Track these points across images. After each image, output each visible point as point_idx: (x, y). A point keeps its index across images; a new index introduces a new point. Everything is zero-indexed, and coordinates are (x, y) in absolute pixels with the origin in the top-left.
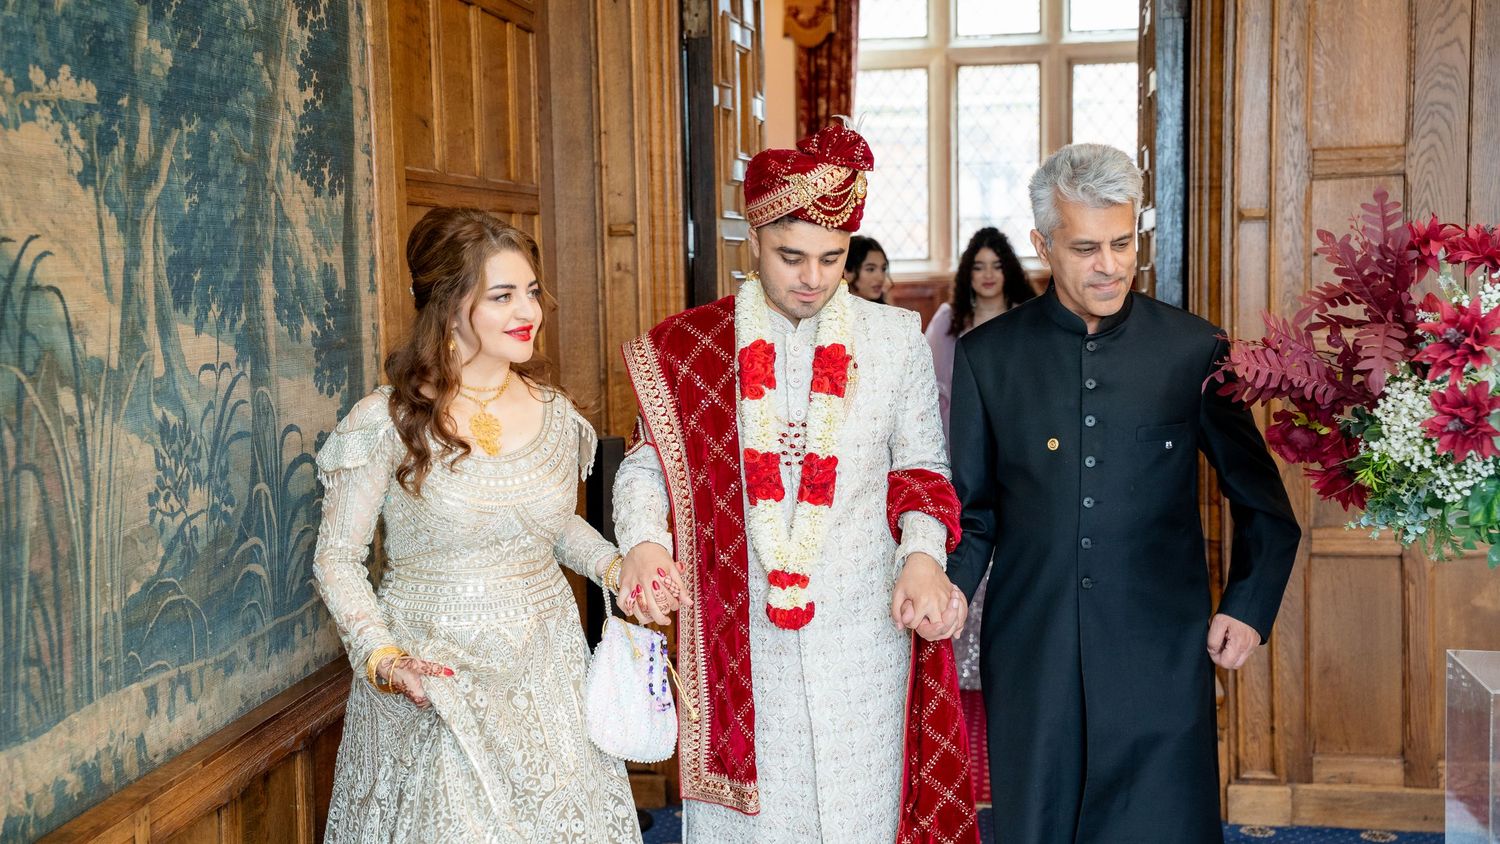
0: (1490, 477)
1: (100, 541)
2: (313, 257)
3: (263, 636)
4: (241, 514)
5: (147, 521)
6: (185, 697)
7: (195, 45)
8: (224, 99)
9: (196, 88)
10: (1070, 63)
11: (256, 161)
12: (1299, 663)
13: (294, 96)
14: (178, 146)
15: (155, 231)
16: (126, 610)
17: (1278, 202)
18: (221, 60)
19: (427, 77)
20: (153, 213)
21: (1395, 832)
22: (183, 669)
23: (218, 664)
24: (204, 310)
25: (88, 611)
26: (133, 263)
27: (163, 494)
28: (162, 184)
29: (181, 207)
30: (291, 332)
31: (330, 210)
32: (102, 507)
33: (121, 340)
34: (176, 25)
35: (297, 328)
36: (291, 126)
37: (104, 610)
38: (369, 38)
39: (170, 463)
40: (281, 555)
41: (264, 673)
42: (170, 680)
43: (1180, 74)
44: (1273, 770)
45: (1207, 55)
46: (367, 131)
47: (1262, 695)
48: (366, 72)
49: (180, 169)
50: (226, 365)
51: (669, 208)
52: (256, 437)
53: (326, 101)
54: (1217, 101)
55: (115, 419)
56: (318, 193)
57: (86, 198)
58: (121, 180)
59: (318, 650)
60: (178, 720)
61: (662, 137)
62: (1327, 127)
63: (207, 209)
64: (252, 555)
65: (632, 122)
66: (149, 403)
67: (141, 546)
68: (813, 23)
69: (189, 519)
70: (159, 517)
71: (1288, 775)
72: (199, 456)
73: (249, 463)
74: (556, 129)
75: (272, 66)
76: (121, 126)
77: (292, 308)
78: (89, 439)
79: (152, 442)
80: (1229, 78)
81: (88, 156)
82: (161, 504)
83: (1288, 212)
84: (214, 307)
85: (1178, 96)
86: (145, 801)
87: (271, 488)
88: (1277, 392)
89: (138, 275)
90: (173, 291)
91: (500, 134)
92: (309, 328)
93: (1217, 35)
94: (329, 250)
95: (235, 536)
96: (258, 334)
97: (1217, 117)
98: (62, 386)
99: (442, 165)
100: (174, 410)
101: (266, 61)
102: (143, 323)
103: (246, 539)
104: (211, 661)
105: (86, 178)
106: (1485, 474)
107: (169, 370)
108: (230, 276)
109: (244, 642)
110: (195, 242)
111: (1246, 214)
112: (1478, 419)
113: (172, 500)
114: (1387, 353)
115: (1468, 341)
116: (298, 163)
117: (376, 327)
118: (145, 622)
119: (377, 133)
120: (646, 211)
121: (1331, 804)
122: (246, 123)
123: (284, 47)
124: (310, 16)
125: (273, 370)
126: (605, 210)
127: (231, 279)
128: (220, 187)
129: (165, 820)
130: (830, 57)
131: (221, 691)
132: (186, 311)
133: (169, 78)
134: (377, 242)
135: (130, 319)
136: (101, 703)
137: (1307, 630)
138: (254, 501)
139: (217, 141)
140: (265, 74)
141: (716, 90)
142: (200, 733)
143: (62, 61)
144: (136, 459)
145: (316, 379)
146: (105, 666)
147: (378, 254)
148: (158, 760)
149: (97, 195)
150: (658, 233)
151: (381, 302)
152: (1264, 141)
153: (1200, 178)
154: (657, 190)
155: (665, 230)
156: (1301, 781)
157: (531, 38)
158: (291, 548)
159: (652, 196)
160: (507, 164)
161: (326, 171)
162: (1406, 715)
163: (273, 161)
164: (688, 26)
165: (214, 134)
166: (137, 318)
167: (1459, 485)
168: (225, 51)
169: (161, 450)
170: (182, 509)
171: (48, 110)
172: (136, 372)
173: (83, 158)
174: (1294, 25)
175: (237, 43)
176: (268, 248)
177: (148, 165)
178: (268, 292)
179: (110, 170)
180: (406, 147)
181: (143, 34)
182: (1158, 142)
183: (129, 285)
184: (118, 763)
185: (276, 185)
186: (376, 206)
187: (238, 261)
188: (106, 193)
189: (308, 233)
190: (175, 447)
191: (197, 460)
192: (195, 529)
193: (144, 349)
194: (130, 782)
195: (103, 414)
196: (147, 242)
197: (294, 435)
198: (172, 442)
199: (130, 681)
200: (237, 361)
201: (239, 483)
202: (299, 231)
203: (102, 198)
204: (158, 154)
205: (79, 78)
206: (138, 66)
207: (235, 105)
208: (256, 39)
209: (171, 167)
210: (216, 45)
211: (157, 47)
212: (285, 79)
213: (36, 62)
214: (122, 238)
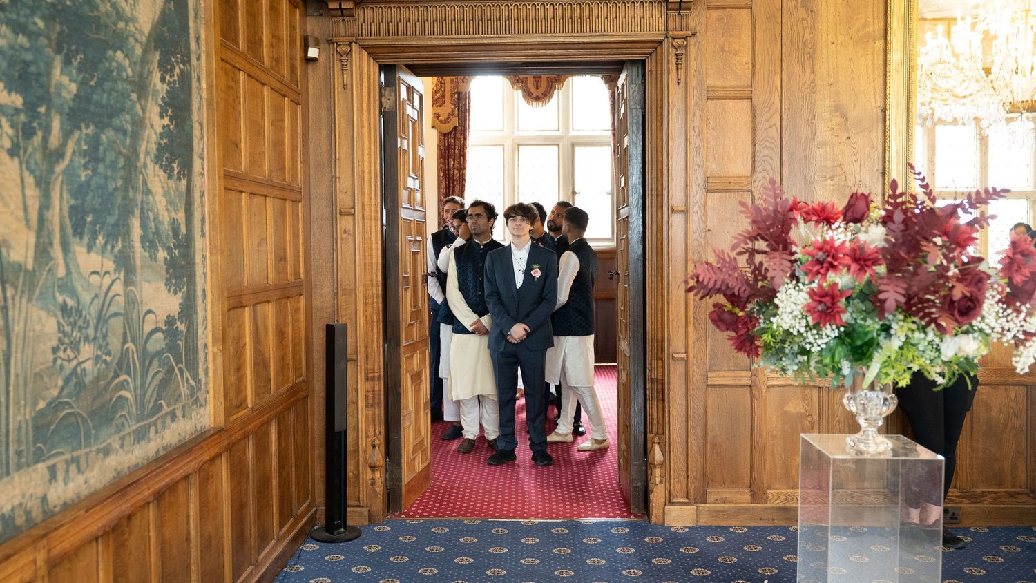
0: (836, 337)
1: (17, 376)
2: (166, 214)
3: (129, 434)
4: (116, 361)
5: (51, 364)
6: (76, 471)
7: (92, 83)
8: (111, 117)
9: (92, 108)
10: (573, 146)
11: (130, 154)
12: (701, 443)
13: (156, 122)
14: (79, 140)
15: (61, 189)
16: (35, 419)
17: (691, 202)
18: (110, 94)
19: (238, 120)
20: (60, 179)
21: (746, 527)
22: (75, 454)
23: (98, 451)
24: (94, 238)
25: (7, 418)
26: (45, 206)
27: (62, 348)
28: (67, 161)
29: (79, 177)
30: (150, 256)
31: (177, 189)
32: (19, 355)
33: (35, 253)
34: (79, 70)
35: (155, 253)
36: (154, 138)
37: (19, 418)
38: (204, 95)
39: (68, 329)
40: (142, 385)
41: (130, 455)
42: (66, 461)
43: (640, 137)
44: (688, 498)
45: (654, 127)
46: (201, 146)
47: (682, 458)
48: (200, 113)
49: (80, 154)
50: (107, 272)
51: (373, 201)
52: (127, 316)
53: (176, 126)
54: (660, 150)
55: (30, 300)
56: (170, 177)
57: (13, 165)
58: (38, 156)
59: (165, 442)
60: (71, 485)
61: (370, 162)
62: (714, 166)
63: (97, 180)
64: (122, 386)
65: (353, 154)
66: (54, 292)
67: (46, 379)
68: (446, 121)
69: (80, 364)
70: (59, 362)
71: (695, 499)
72: (88, 325)
73: (122, 331)
74: (311, 157)
75: (143, 102)
76: (40, 124)
77: (152, 242)
78: (10, 313)
79: (55, 316)
80: (666, 139)
81: (15, 139)
82: (61, 354)
83: (695, 209)
84: (100, 237)
85: (640, 148)
86: (44, 536)
87: (136, 346)
88: (719, 291)
89: (48, 214)
90: (73, 226)
91: (279, 156)
92: (162, 254)
93: (659, 118)
94: (176, 211)
95: (112, 374)
96: (129, 256)
97: (660, 159)
99: (246, 169)
100: (71, 297)
101: (139, 98)
102: (51, 244)
103: (119, 376)
104: (94, 449)
105: (13, 152)
106: (833, 336)
107: (69, 273)
108: (111, 220)
109: (116, 437)
110: (89, 198)
111: (675, 209)
112: (833, 304)
113: (69, 351)
114: (782, 267)
115: (829, 259)
116: (158, 159)
117: (204, 257)
118: (48, 426)
119: (208, 148)
120: (360, 201)
121: (716, 514)
122: (125, 132)
123: (151, 92)
124: (168, 78)
125: (139, 277)
126: (338, 199)
127: (112, 221)
128: (106, 167)
129: (58, 548)
130: (455, 139)
131: (101, 467)
132: (81, 238)
133: (74, 100)
134: (206, 209)
135: (42, 240)
136: (16, 476)
137: (705, 425)
138: (125, 355)
139: (105, 140)
140: (138, 106)
141: (399, 140)
142: (86, 492)
144: (44, 325)
145: (166, 284)
146: (19, 454)
147: (207, 216)
148: (57, 510)
149: (21, 163)
150: (367, 213)
151: (208, 243)
152: (683, 172)
153: (652, 190)
154: (366, 190)
155: (371, 212)
156: (701, 503)
157: (299, 108)
158: (148, 382)
159: (363, 194)
160: (284, 173)
161: (175, 165)
162: (752, 467)
163: (142, 156)
164: (384, 105)
165: (103, 137)
166: (47, 240)
167: (819, 342)
168: (112, 89)
169: (61, 321)
170: (76, 357)
172: (45, 273)
173: (12, 141)
174: (697, 114)
175: (120, 86)
176: (137, 205)
177: (58, 149)
178: (136, 231)
179: (30, 149)
180: (224, 156)
181: (57, 72)
182: (630, 172)
183: (42, 220)
184: (28, 513)
185: (143, 170)
186: (206, 188)
187: (117, 212)
188: (28, 163)
189: (163, 200)
190: (72, 320)
191: (87, 328)
192: (84, 370)
193: (51, 259)
194: (36, 524)
195: (21, 297)
196: (55, 195)
197: (151, 316)
198: (69, 316)
199: (37, 461)
200: (115, 270)
201: (115, 343)
202: (157, 198)
203: (24, 167)
204: (64, 144)
205: (10, 92)
206: (52, 90)
207: (118, 121)
208: (133, 85)
209: (74, 152)
210: (106, 85)
211: (66, 81)
212: (151, 110)
214: (37, 191)
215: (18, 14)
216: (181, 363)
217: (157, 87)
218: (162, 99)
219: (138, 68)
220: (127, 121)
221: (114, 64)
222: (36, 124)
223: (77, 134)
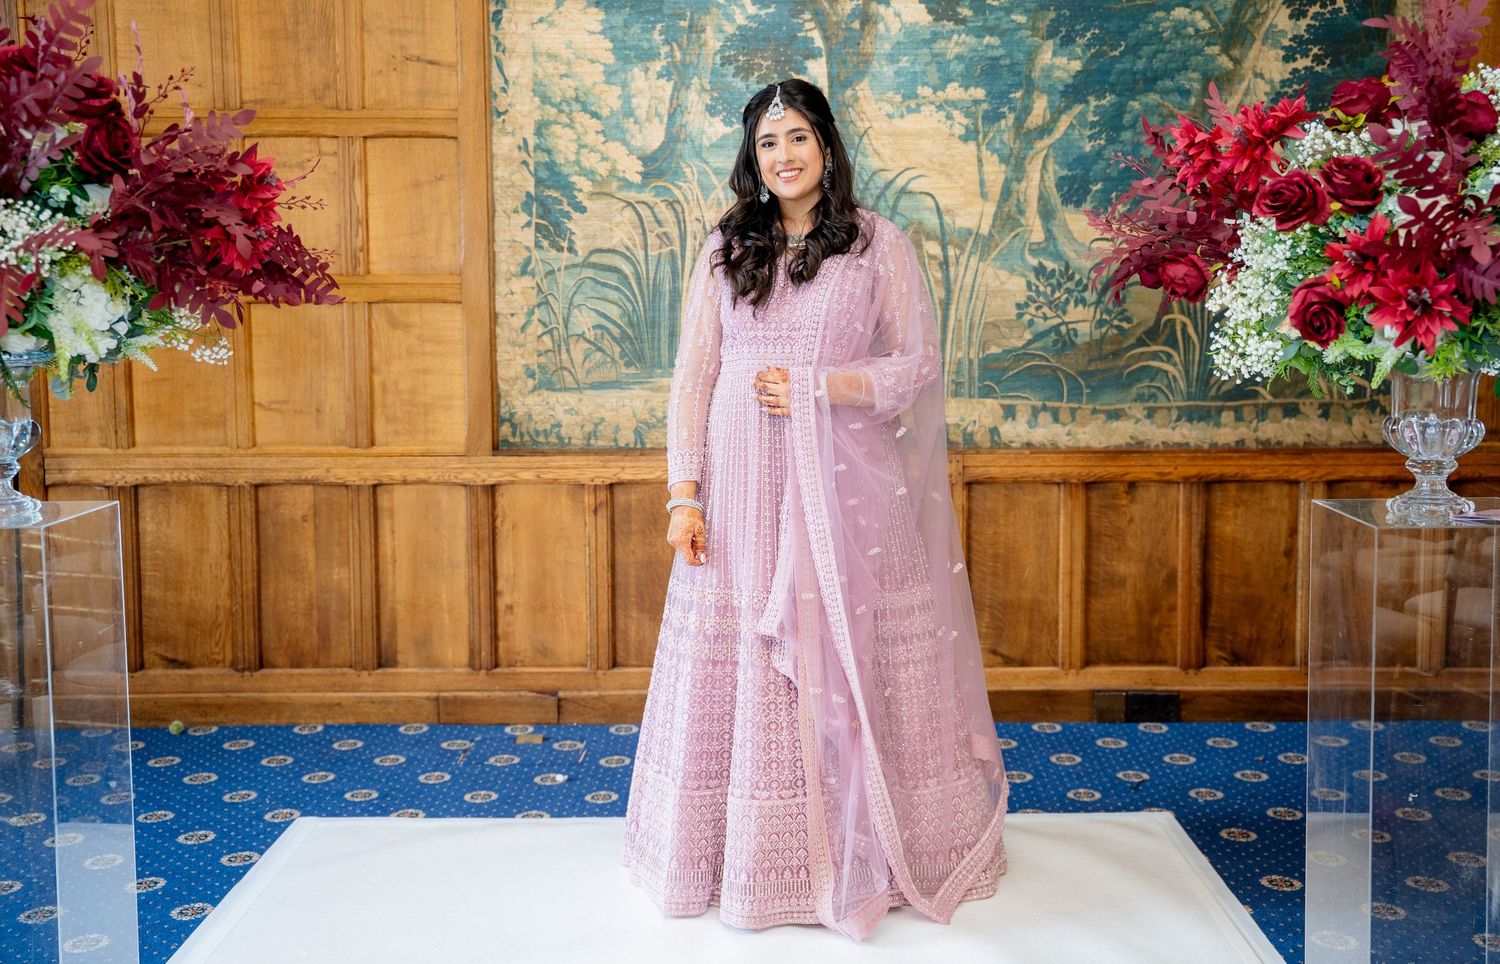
1: (959, 320)
3: (1168, 408)
4: (1143, 329)
5: (1013, 318)
6: (1051, 420)
7: (1115, 53)
8: (1155, 81)
9: (1113, 78)
13: (1273, 69)
14: (1082, 113)
16: (983, 360)
18: (1152, 58)
20: (1045, 152)
22: (1050, 404)
23: (1096, 412)
24: (1104, 205)
26: (1014, 180)
27: (1034, 305)
28: (1058, 135)
29: (1081, 148)
32: (962, 304)
33: (995, 220)
34: (1089, 46)
36: (1264, 88)
37: (959, 355)
39: (1045, 289)
42: (1033, 407)
49: (1083, 126)
53: (1337, 64)
55: (982, 260)
57: (966, 148)
58: (1007, 136)
60: (1041, 431)
63: (1116, 149)
64: (1155, 356)
66: (1022, 255)
67: (1005, 330)
69: (1066, 323)
70: (1027, 317)
72: (1085, 289)
73: (1158, 300)
76: (1012, 108)
78: (952, 269)
79: (1024, 276)
81: (972, 126)
82: (1031, 311)
87: (1193, 320)
89: (1020, 187)
90: (1062, 195)
95: (1132, 342)
98: (927, 240)
100: (1053, 261)
101: (1227, 49)
102: (1022, 212)
103: (1147, 346)
104: (1088, 407)
105: (968, 138)
107: (1051, 238)
109: (1137, 406)
110: (1097, 167)
113: (1046, 310)
118: (1005, 371)
122: (1184, 93)
123: (1261, 35)
124: (1314, 10)
129: (981, 469)
131: (1100, 428)
132: (1078, 206)
133: (1075, 77)
135: (1006, 209)
138: (1164, 324)
139: (1138, 107)
140: (1222, 59)
142: (1070, 445)
143: (953, 80)
144: (1004, 283)
146: (957, 384)
148: (1014, 445)
149: (979, 146)
165: (1134, 103)
166: (1014, 210)
168: (1158, 52)
169: (1034, 281)
170: (1058, 317)
171: (932, 108)
172: (1010, 237)
173: (964, 128)
175: (1178, 44)
177: (1041, 127)
179: (993, 132)
181: (1046, 56)
183: (1008, 192)
184: (968, 435)
188: (988, 144)
190: (1053, 282)
192: (1074, 330)
193: (1021, 226)
195: (969, 257)
196: (1034, 168)
198: (1049, 278)
199: (985, 396)
201: (1142, 311)
203: (984, 147)
204: (1054, 120)
205: (967, 88)
206: (1036, 74)
207: (1169, 83)
208: (1210, 38)
209: (1071, 126)
210: (1146, 50)
211: (1062, 61)
212: (1257, 58)
213: (925, 84)
214: (1003, 167)
215: (986, 20)
217: (1280, 27)
218: (1294, 39)
219: (1226, 16)
220: (1192, 80)
221: (1167, 24)
222: (1005, 109)
223: (1078, 108)
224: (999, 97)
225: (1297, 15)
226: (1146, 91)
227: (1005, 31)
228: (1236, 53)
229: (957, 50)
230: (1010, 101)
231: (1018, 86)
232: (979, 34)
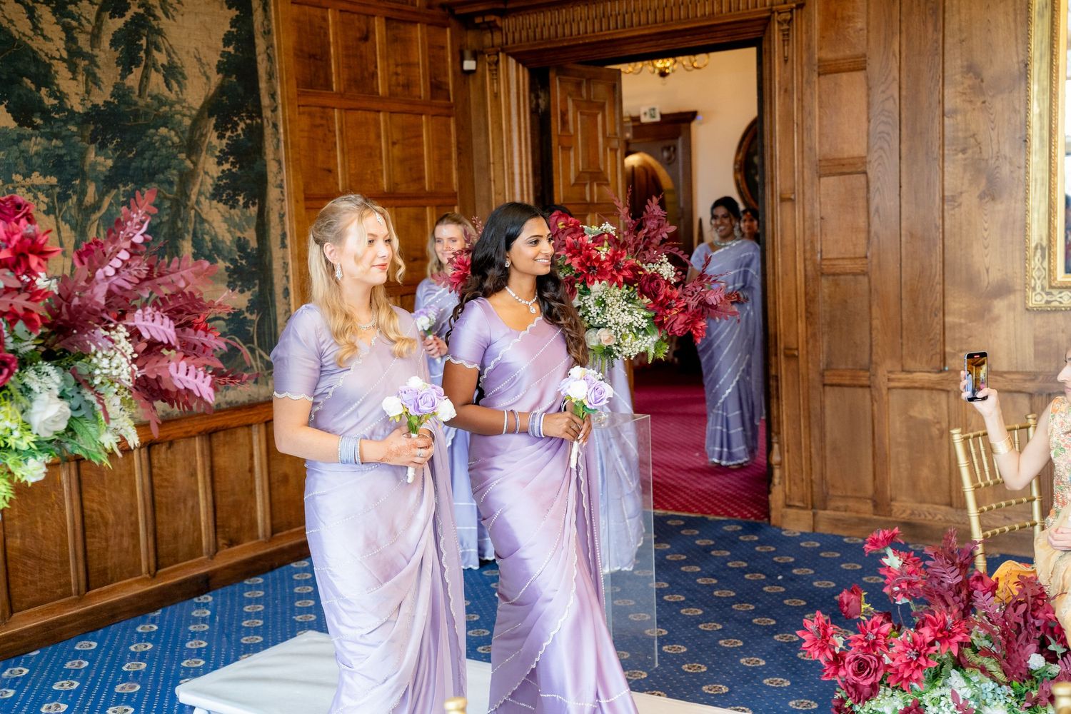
2: (228, 235)
7: (131, 155)
8: (153, 175)
9: (131, 172)
11: (178, 198)
13: (213, 170)
14: (116, 196)
18: (151, 160)
20: (97, 222)
28: (103, 210)
31: (244, 215)
34: (116, 150)
36: (209, 181)
46: (279, 178)
48: (277, 153)
49: (117, 204)
53: (242, 168)
56: (233, 208)
58: (74, 211)
61: (521, 164)
65: (503, 158)
76: (75, 191)
81: (51, 204)
91: (411, 169)
92: (223, 264)
94: (242, 229)
101: (189, 156)
105: (49, 212)
116: (216, 196)
117: (286, 263)
122: (171, 183)
123: (205, 149)
124: (228, 134)
126: (493, 200)
133: (110, 170)
134: (287, 226)
140: (187, 162)
143: (34, 171)
145: (229, 286)
147: (288, 232)
149: (56, 218)
157: (451, 120)
159: (514, 194)
161: (240, 198)
163: (193, 197)
168: (154, 156)
171: (24, 190)
175: (165, 151)
176: (188, 232)
177: (94, 205)
178: (188, 250)
179: (65, 208)
185: (195, 207)
187: (162, 239)
188: (63, 217)
189: (225, 226)
202: (215, 224)
203: (60, 219)
204: (101, 200)
205: (45, 177)
206: (87, 168)
207: (161, 177)
208: (180, 148)
209: (111, 204)
210: (148, 154)
211: (100, 159)
212: (204, 163)
213: (17, 173)
214: (73, 233)
215: (52, 128)
216: (253, 343)
217: (214, 143)
218: (221, 151)
219: (187, 135)
220: (173, 175)
221: (156, 138)
222: (70, 192)
223: (114, 192)
224: (65, 183)
225: (221, 137)
226: (152, 180)
227: (66, 136)
228: (194, 158)
229: (35, 148)
230: (73, 186)
231: (75, 176)
232: (49, 137)
